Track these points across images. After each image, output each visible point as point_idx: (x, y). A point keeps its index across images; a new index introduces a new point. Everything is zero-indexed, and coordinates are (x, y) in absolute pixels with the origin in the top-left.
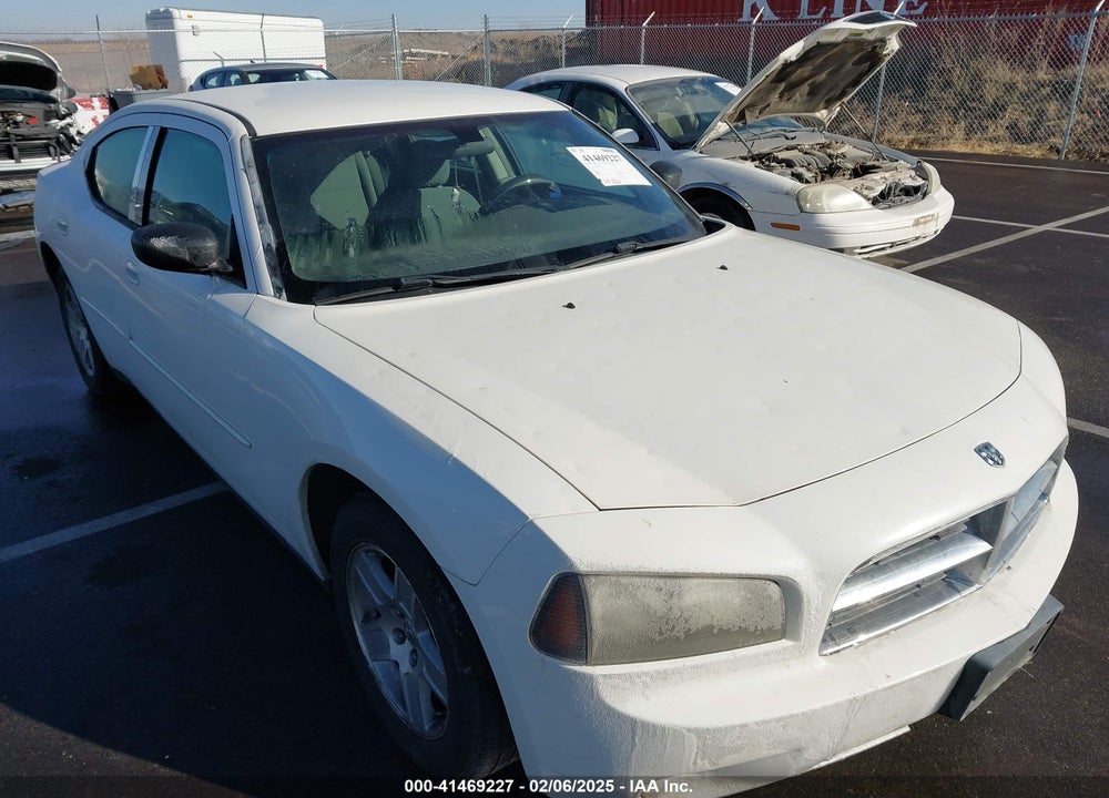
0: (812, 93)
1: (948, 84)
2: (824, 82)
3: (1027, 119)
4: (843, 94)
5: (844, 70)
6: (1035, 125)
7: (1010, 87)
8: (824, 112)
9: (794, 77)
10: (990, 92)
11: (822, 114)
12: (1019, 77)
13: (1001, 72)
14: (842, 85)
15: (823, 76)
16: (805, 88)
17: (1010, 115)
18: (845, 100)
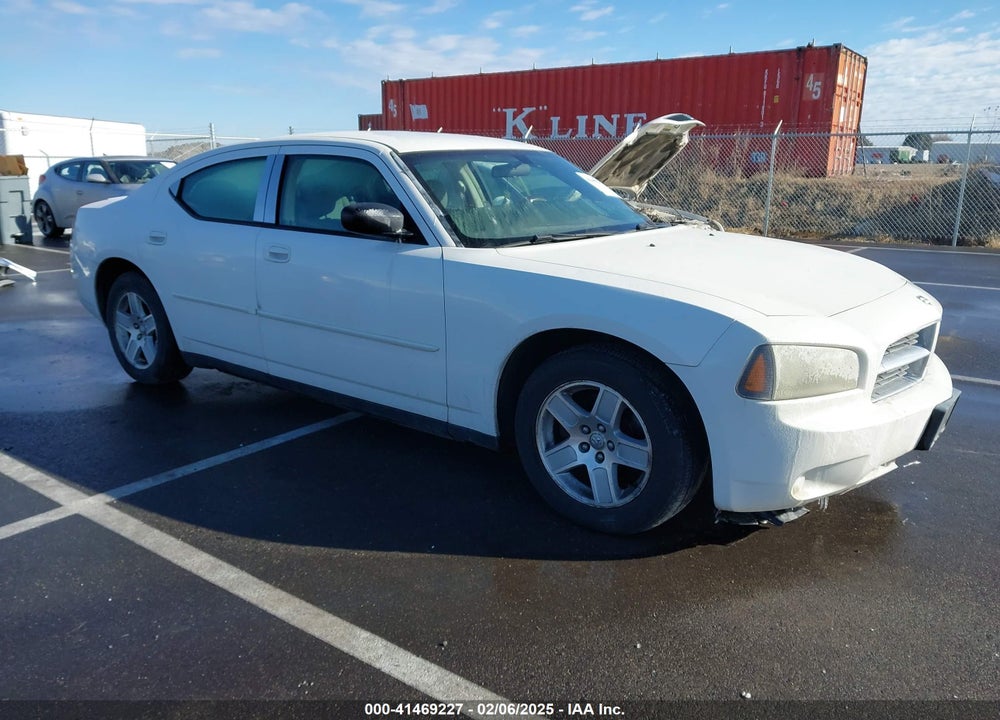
0: (632, 172)
1: (673, 186)
2: (641, 163)
3: (734, 210)
4: (651, 174)
5: (655, 155)
6: (741, 214)
7: (718, 188)
8: (637, 187)
9: (625, 159)
10: (705, 191)
11: (636, 189)
12: (723, 181)
13: (710, 177)
14: (652, 166)
15: (641, 159)
16: (628, 168)
17: (723, 207)
18: (651, 178)
